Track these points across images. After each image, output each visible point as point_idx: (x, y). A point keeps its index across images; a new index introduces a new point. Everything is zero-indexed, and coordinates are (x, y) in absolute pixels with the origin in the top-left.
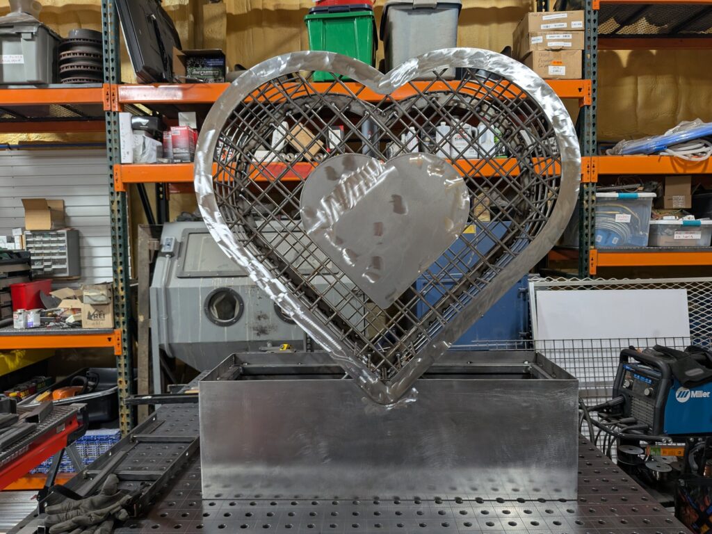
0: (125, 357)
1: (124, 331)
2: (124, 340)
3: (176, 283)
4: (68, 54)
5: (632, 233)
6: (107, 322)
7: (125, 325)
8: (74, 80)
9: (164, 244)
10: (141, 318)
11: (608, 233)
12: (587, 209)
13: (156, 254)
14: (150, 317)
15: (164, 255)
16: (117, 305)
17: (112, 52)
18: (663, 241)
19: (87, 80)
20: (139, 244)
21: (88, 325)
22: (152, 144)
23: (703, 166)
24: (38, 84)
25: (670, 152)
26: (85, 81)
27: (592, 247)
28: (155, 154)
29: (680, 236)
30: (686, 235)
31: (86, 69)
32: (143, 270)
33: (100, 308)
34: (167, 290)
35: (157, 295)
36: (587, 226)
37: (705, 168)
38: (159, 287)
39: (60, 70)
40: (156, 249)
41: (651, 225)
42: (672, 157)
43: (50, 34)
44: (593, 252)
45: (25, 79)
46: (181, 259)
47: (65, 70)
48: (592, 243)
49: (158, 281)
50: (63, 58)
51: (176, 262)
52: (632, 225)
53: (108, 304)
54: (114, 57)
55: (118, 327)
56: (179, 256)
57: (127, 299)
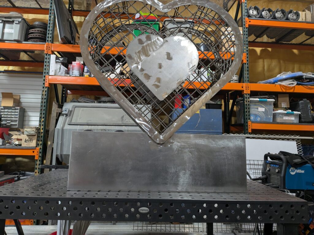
0: (40, 160)
1: (41, 148)
2: (40, 152)
3: (67, 127)
4: (33, 31)
5: (265, 116)
6: (33, 144)
7: (42, 145)
8: (33, 40)
9: (64, 110)
10: (49, 143)
11: (256, 115)
12: (246, 105)
13: (60, 114)
14: (53, 143)
15: (63, 115)
16: (39, 136)
17: (51, 31)
18: (279, 120)
19: (39, 41)
20: (53, 110)
21: (24, 145)
22: (63, 68)
23: (293, 89)
24: (18, 41)
25: (279, 83)
26: (38, 41)
27: (249, 120)
28: (64, 73)
29: (286, 118)
30: (288, 118)
31: (39, 37)
32: (53, 121)
33: (31, 137)
34: (63, 130)
35: (58, 132)
36: (247, 112)
37: (294, 90)
38: (59, 128)
39: (28, 36)
40: (60, 112)
41: (273, 113)
42: (280, 85)
43: (26, 23)
44: (249, 123)
45: (13, 39)
46: (71, 117)
47: (30, 36)
48: (249, 119)
49: (59, 125)
50: (30, 32)
51: (68, 119)
52: (266, 112)
53: (35, 135)
54: (51, 33)
55: (38, 146)
56: (70, 116)
57: (44, 134)
